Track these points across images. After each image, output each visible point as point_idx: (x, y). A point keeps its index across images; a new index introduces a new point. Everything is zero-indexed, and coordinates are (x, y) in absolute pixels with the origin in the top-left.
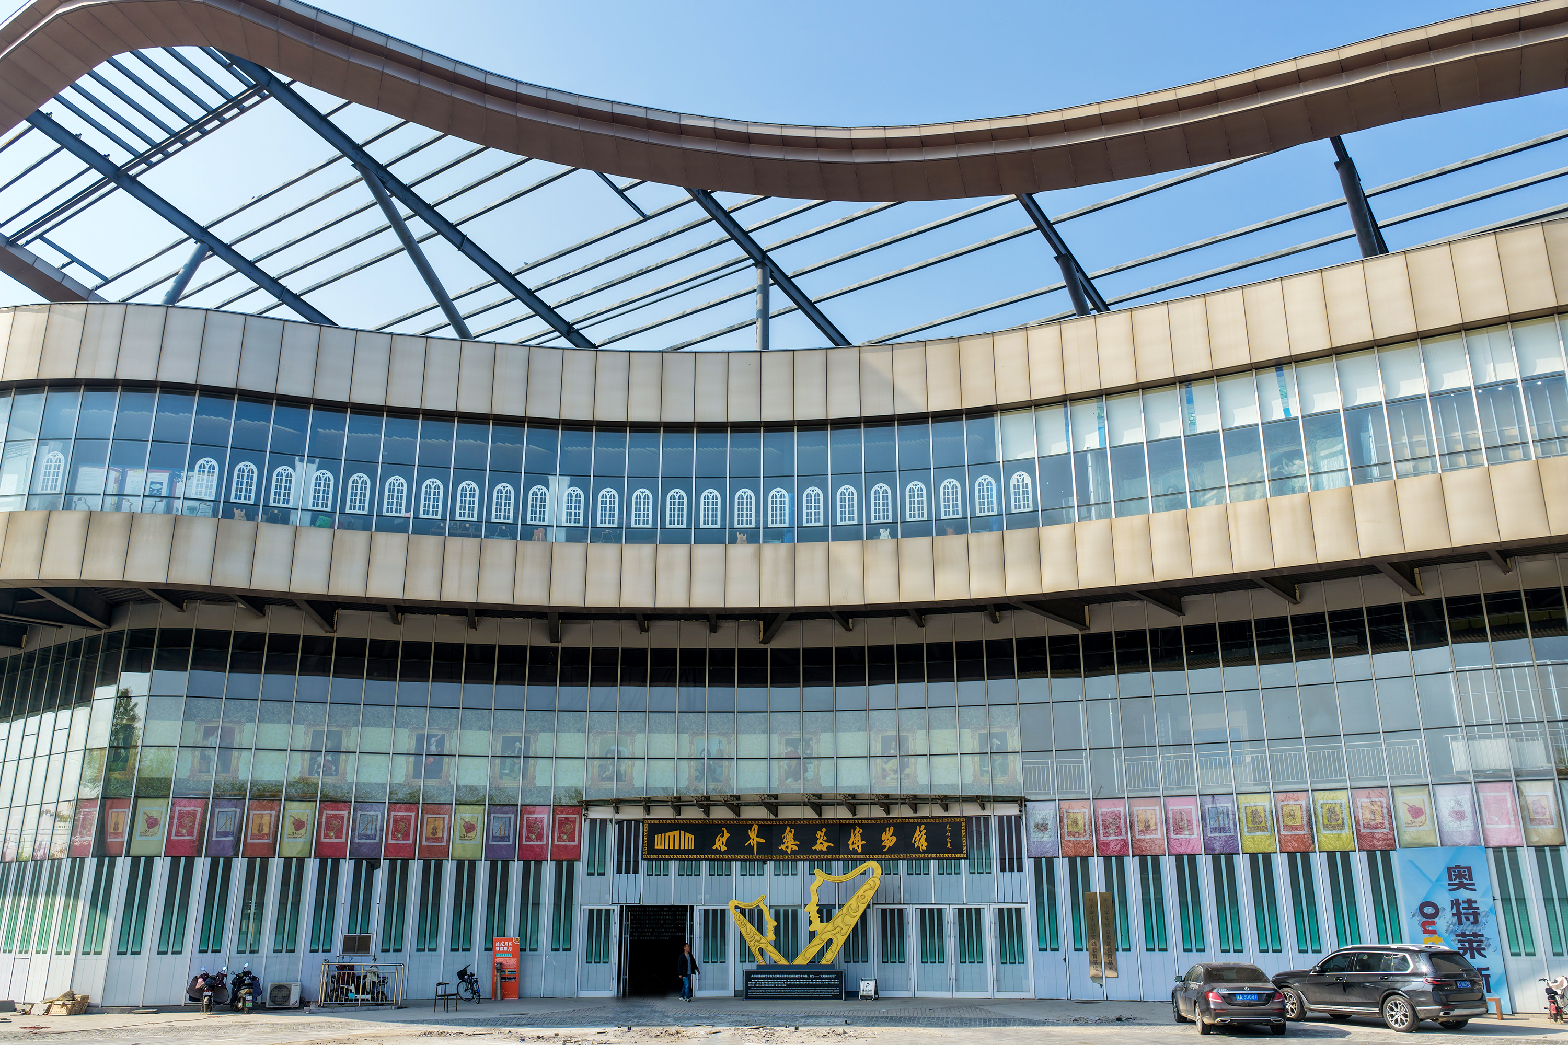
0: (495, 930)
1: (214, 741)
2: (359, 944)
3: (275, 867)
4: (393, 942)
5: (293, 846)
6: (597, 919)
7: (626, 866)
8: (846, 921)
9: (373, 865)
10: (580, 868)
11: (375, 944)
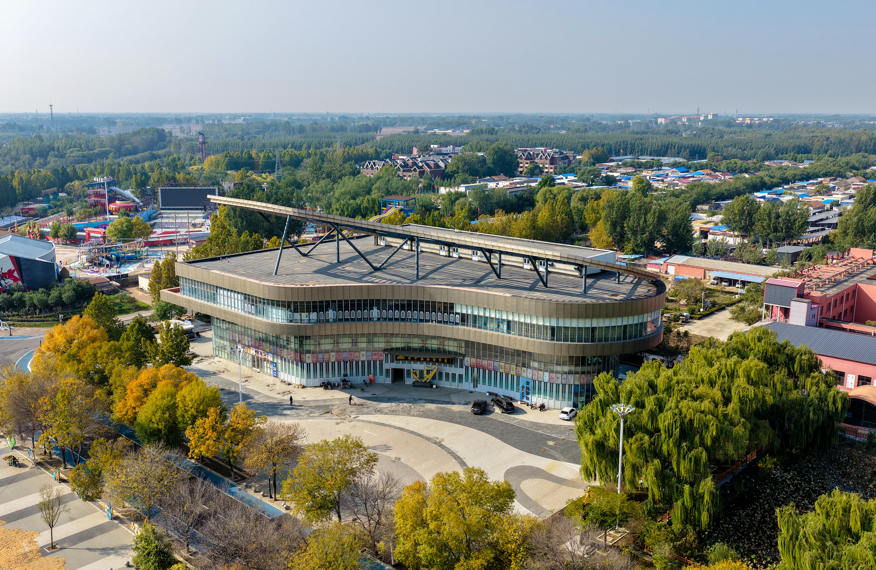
0: (369, 373)
1: (317, 343)
2: (346, 375)
3: (330, 364)
4: (351, 374)
5: (333, 359)
6: (387, 371)
7: (392, 361)
8: (431, 374)
9: (347, 362)
10: (384, 362)
11: (349, 375)
